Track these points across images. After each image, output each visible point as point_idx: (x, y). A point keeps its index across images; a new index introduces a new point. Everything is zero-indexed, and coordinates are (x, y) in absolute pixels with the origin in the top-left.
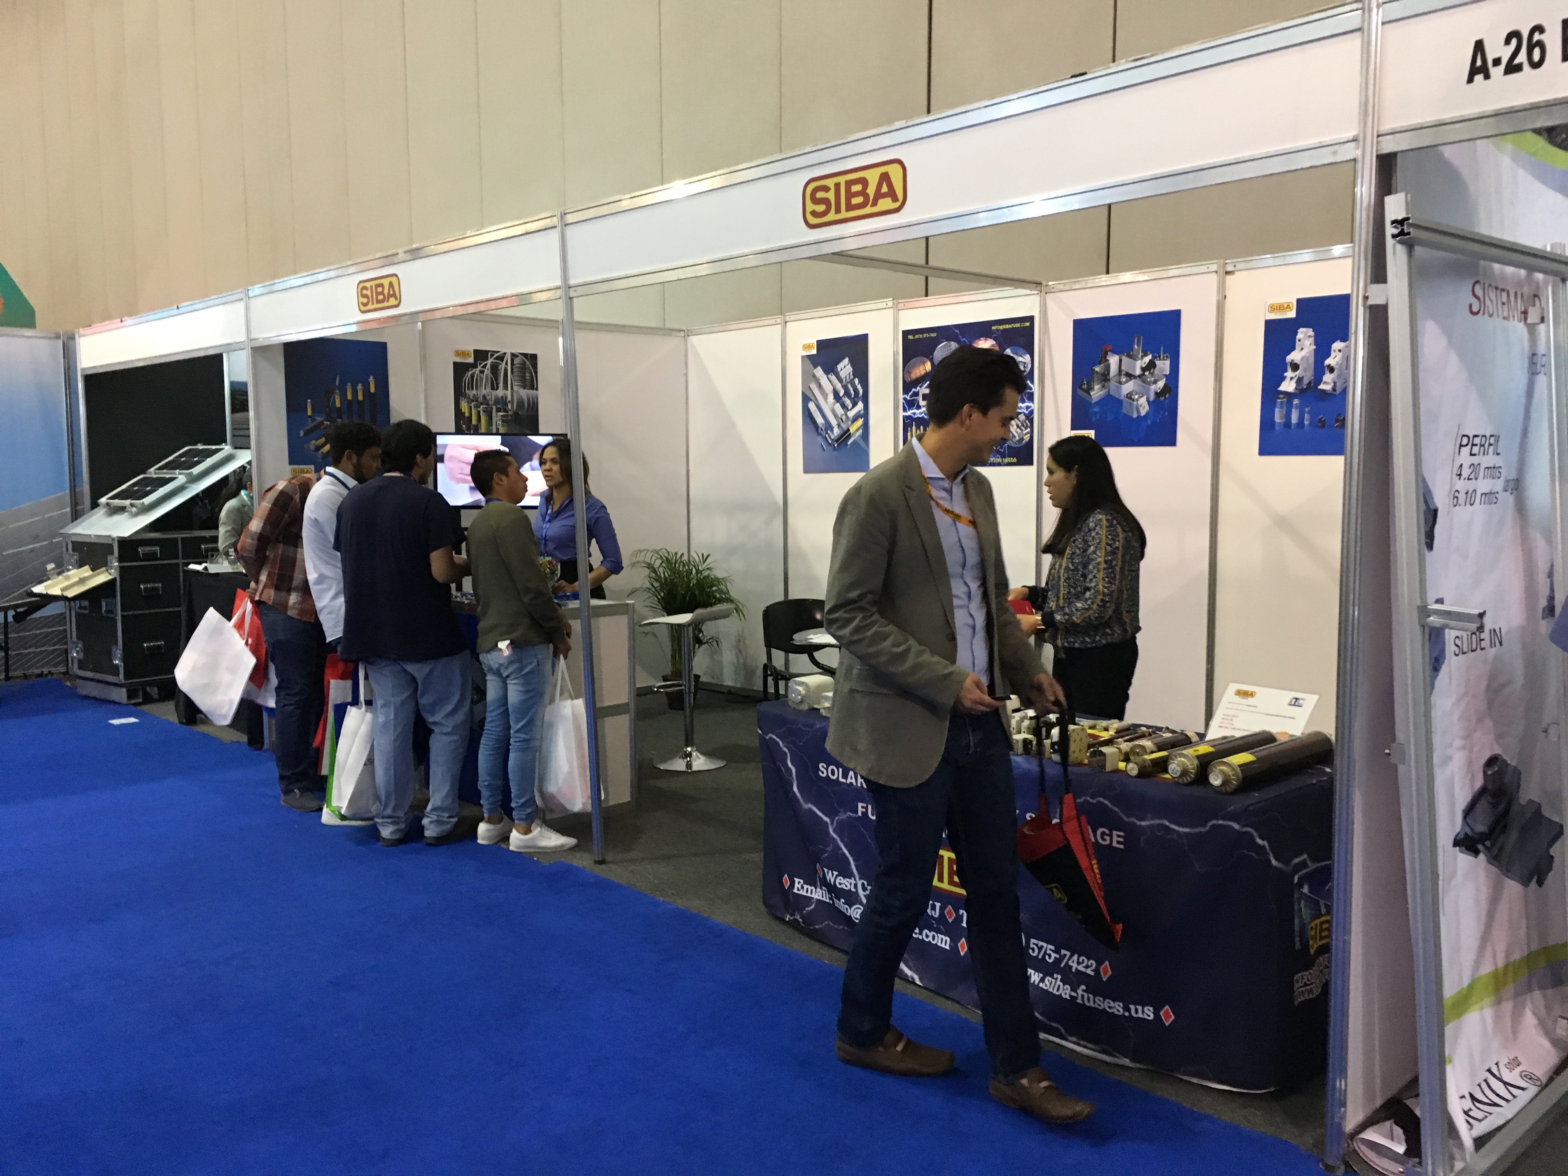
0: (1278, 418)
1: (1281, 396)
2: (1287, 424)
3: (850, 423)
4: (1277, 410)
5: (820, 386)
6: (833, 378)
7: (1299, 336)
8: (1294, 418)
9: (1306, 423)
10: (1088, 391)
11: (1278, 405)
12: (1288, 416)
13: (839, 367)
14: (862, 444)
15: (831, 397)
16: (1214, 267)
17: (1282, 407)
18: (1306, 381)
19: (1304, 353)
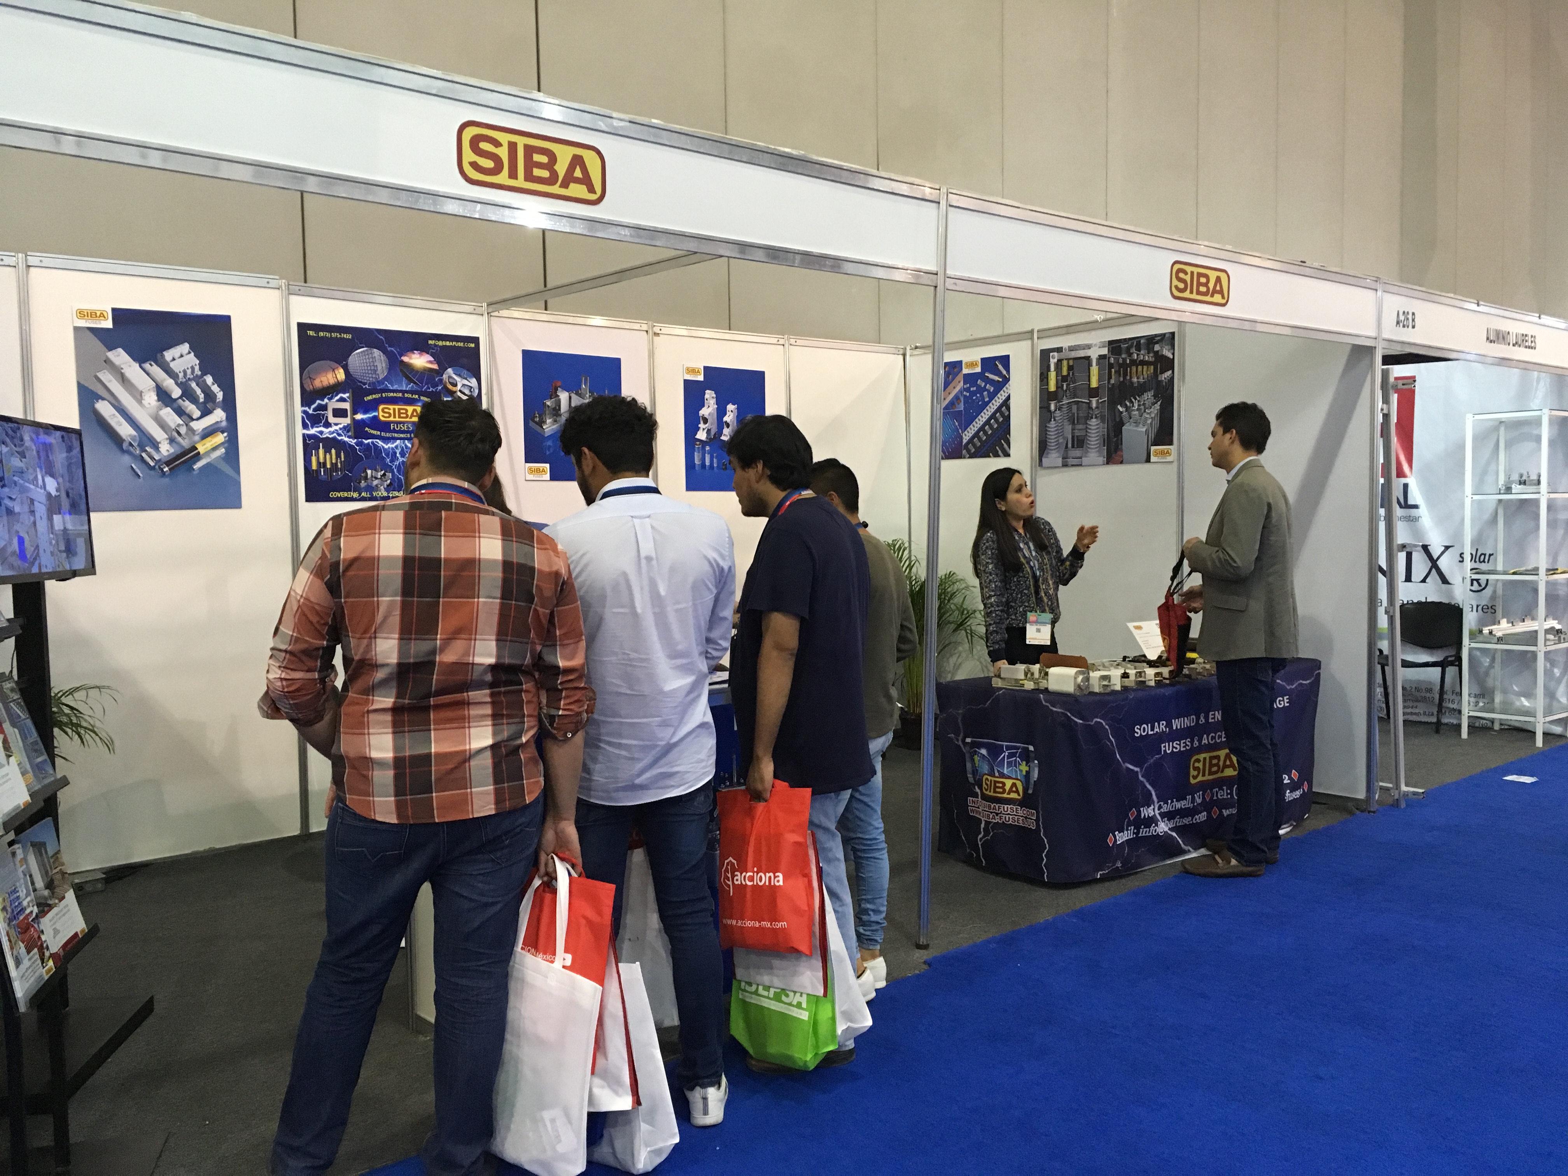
0: (697, 461)
1: (698, 443)
2: (703, 465)
3: (197, 438)
4: (696, 453)
5: (123, 379)
6: (155, 370)
7: (707, 396)
8: (707, 463)
9: (715, 465)
10: (541, 423)
11: (696, 449)
12: (703, 459)
13: (168, 355)
14: (228, 470)
15: (151, 399)
16: (645, 327)
17: (699, 452)
18: (713, 433)
19: (710, 410)
